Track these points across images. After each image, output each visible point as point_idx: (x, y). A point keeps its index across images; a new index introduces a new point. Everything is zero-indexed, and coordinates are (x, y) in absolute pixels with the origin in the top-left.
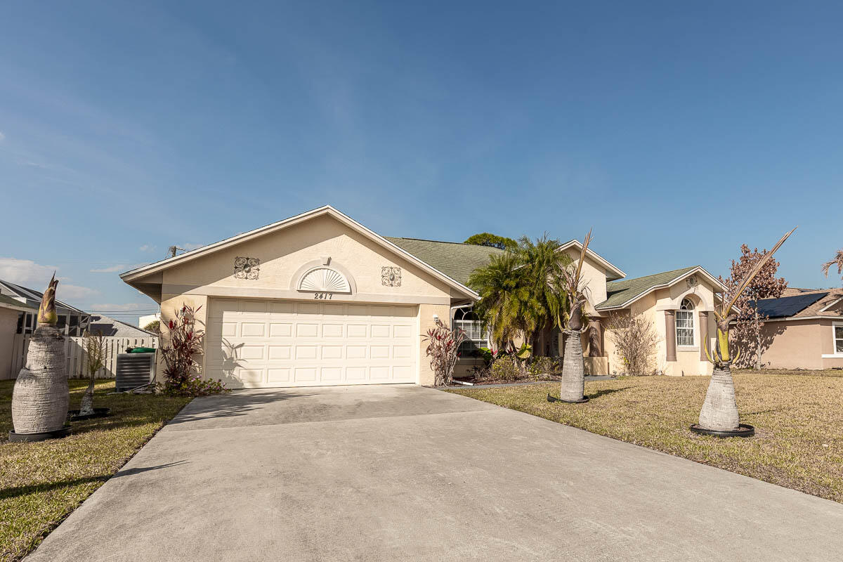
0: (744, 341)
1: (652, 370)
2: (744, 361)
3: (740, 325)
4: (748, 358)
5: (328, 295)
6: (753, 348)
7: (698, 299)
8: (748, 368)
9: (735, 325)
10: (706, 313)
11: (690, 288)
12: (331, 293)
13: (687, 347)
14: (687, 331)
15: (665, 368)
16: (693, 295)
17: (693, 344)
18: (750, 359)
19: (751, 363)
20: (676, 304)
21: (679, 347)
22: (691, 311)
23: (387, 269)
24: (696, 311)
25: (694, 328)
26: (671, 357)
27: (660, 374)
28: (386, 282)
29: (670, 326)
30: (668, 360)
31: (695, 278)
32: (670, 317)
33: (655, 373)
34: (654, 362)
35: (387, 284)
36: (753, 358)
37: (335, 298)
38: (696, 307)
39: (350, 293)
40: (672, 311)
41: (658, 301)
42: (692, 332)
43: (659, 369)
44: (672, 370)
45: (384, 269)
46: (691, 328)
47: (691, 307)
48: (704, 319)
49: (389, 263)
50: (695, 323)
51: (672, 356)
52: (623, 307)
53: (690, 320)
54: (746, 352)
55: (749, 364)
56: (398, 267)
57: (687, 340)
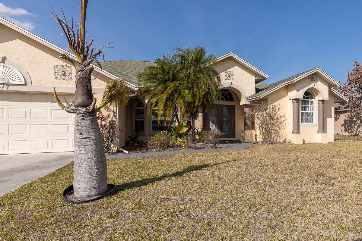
0: (354, 119)
1: (283, 139)
2: (353, 131)
3: (351, 111)
4: (356, 129)
5: (5, 86)
6: (359, 124)
7: (317, 92)
8: (355, 136)
9: (348, 111)
10: (323, 101)
11: (311, 83)
12: (8, 85)
13: (309, 124)
14: (309, 113)
15: (291, 138)
16: (313, 89)
17: (313, 122)
18: (357, 130)
19: (357, 132)
20: (300, 95)
21: (302, 125)
22: (312, 100)
23: (59, 67)
24: (316, 100)
25: (314, 112)
26: (295, 131)
27: (288, 142)
28: (59, 76)
29: (296, 110)
30: (293, 133)
31: (314, 77)
32: (296, 104)
33: (285, 141)
34: (285, 134)
35: (60, 78)
36: (359, 129)
37: (11, 88)
38: (316, 97)
39: (26, 84)
40: (297, 100)
41: (289, 93)
42: (313, 114)
43: (288, 138)
44: (296, 139)
45: (56, 67)
46: (312, 111)
47: (312, 97)
48: (321, 105)
49: (60, 62)
50: (315, 108)
51: (297, 130)
52: (261, 97)
53: (312, 106)
54: (355, 126)
55: (356, 133)
56: (68, 65)
57: (309, 120)
